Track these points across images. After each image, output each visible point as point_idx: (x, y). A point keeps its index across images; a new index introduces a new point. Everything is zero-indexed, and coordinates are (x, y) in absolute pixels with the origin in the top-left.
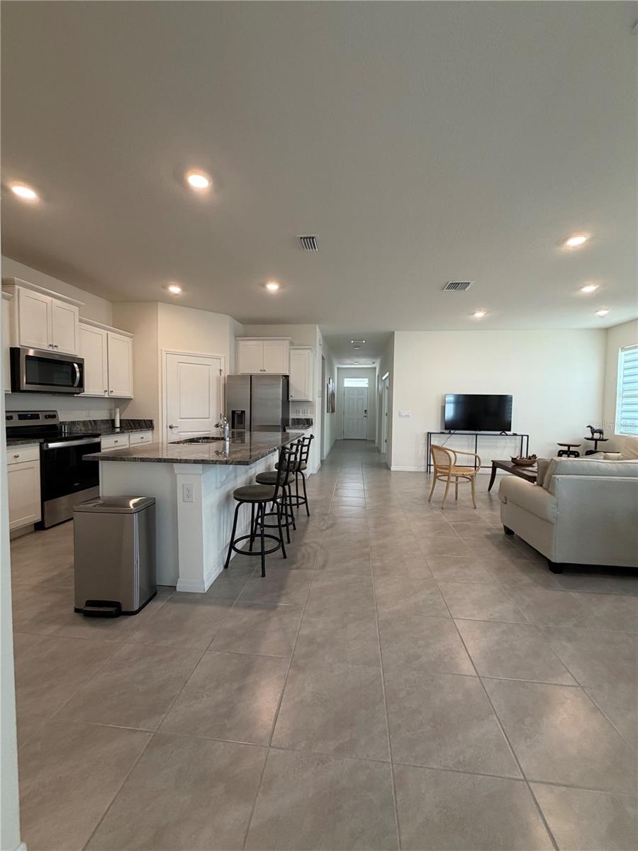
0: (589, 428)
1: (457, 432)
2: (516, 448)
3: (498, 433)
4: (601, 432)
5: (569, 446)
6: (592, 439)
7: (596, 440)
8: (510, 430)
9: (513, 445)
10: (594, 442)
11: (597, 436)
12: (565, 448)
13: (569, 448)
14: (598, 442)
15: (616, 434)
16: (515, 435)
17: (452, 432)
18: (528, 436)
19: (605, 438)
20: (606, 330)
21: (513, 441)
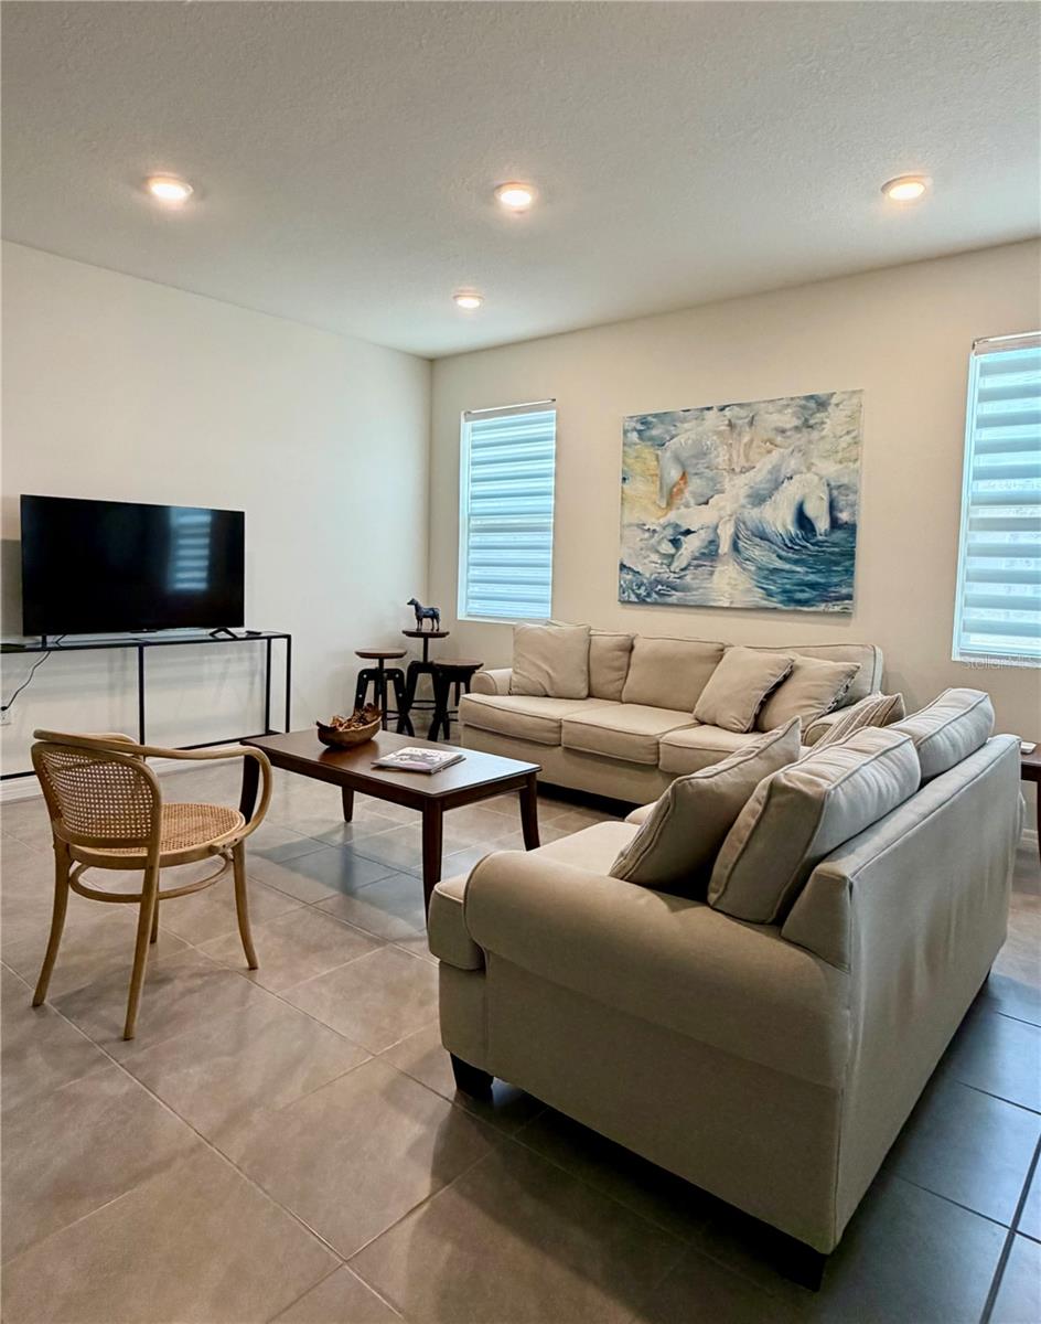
0: (413, 607)
1: (69, 639)
2: (253, 674)
3: (204, 633)
4: (434, 616)
5: (381, 657)
6: (417, 634)
7: (426, 636)
8: (240, 623)
9: (246, 666)
10: (422, 640)
11: (427, 625)
12: (373, 664)
13: (381, 663)
14: (430, 640)
15: (459, 618)
16: (253, 636)
17: (50, 639)
18: (288, 637)
19: (442, 630)
20: (432, 364)
21: (246, 655)
